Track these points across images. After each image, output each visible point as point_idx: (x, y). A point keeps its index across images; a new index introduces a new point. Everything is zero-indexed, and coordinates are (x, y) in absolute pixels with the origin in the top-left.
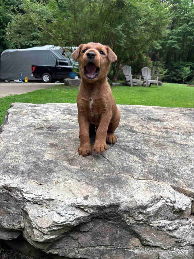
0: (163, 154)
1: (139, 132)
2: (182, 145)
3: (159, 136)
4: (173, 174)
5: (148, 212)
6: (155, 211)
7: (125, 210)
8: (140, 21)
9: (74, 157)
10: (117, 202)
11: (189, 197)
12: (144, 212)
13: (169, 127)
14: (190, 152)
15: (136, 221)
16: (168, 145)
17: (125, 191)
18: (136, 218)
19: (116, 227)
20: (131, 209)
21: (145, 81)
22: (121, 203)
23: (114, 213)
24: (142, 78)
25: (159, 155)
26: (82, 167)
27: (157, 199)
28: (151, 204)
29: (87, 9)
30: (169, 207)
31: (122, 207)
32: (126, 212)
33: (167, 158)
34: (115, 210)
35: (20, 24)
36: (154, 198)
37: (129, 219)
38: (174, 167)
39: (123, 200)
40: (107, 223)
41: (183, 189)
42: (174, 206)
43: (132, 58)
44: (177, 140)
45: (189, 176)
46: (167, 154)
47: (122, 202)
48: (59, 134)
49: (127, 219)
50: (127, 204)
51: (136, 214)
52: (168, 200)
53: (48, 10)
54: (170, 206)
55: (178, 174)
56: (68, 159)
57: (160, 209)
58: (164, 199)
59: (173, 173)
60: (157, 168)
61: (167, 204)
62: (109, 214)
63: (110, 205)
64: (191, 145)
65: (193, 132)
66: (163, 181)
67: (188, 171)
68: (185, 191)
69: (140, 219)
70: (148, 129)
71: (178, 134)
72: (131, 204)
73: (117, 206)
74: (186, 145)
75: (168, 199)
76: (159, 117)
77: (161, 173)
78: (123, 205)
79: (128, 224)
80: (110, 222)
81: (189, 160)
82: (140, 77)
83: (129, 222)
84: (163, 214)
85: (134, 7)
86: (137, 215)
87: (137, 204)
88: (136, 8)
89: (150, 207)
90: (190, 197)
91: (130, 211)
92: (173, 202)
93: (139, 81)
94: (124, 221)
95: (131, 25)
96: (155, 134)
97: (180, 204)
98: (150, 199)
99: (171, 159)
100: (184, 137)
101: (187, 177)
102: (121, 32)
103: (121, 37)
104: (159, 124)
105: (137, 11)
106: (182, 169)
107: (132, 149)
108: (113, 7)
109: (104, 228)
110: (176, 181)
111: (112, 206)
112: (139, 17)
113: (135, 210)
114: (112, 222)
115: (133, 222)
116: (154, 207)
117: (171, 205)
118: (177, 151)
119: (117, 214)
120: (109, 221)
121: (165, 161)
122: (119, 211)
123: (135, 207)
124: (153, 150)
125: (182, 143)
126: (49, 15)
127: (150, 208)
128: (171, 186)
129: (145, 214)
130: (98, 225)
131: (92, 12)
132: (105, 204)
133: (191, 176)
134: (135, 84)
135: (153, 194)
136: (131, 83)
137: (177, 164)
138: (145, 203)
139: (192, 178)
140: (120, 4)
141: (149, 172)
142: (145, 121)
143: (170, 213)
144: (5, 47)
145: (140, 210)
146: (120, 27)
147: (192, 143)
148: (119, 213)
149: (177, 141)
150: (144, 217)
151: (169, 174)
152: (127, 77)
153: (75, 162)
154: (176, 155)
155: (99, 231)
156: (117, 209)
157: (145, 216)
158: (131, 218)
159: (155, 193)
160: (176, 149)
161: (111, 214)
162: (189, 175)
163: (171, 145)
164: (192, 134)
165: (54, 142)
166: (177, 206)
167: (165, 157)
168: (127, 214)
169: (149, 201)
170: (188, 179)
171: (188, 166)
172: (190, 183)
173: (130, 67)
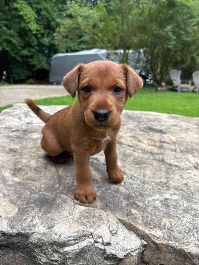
0: (136, 175)
1: (125, 144)
2: (171, 165)
3: (146, 151)
4: (134, 203)
5: (64, 251)
6: (76, 252)
7: (36, 244)
8: (193, 22)
9: (23, 166)
10: (27, 231)
11: (141, 239)
12: (61, 250)
13: (168, 141)
14: (175, 176)
15: (49, 260)
16: (151, 164)
17: (49, 218)
18: (49, 256)
19: (27, 262)
20: (44, 244)
21: (196, 86)
22: (32, 233)
23: (22, 244)
24: (193, 84)
25: (130, 175)
26: (23, 180)
27: (85, 236)
28: (73, 242)
29: (135, 11)
30: (98, 250)
31: (33, 239)
32: (38, 246)
33: (139, 180)
34: (24, 241)
35: (67, 29)
36: (80, 234)
37: (41, 256)
38: (141, 195)
39: (36, 230)
40: (17, 255)
41: (135, 227)
42: (105, 249)
43: (183, 62)
44: (168, 158)
45: (154, 210)
46: (142, 176)
47: (34, 232)
48: (28, 139)
49: (39, 256)
50: (39, 236)
51: (49, 252)
52: (100, 240)
53: (95, 14)
54: (100, 249)
55: (140, 204)
56: (15, 169)
57: (83, 251)
58: (93, 237)
59: (134, 201)
60: (115, 193)
61: (96, 244)
62: (18, 244)
63: (17, 234)
64: (184, 167)
65: (197, 150)
66: (112, 211)
67: (157, 202)
68: (137, 230)
69: (54, 259)
70: (140, 141)
71: (175, 151)
72: (45, 237)
73: (27, 236)
74: (176, 166)
75: (100, 238)
76: (163, 128)
77: (118, 200)
78: (34, 237)
79: (39, 262)
80: (21, 254)
81: (167, 186)
82: (190, 82)
83: (40, 259)
84: (89, 258)
85: (186, 6)
86: (51, 253)
87: (52, 238)
88: (189, 8)
89: (70, 245)
90: (144, 239)
91: (41, 246)
92: (105, 244)
93: (189, 86)
94: (36, 257)
95: (183, 26)
96: (144, 148)
97: (117, 248)
98: (75, 234)
99: (143, 183)
100: (179, 155)
101: (152, 210)
102: (170, 33)
103: (170, 39)
104: (157, 136)
105: (189, 10)
106: (150, 199)
107: (101, 165)
108: (163, 7)
109: (14, 260)
110: (132, 214)
111: (20, 236)
112: (192, 17)
113: (48, 246)
114: (23, 255)
115: (45, 261)
116: (76, 247)
117: (102, 247)
118: (159, 173)
119: (27, 247)
120: (19, 253)
121: (134, 184)
122: (29, 244)
123: (48, 242)
124: (126, 168)
125: (172, 163)
126: (95, 19)
127: (70, 247)
128: (119, 220)
129: (61, 253)
130: (8, 255)
131: (141, 14)
132: (11, 232)
133: (158, 209)
134: (184, 90)
135: (81, 228)
136: (179, 89)
137: (148, 190)
138: (63, 239)
139: (157, 213)
140: (171, 4)
141: (101, 196)
142: (143, 131)
143: (100, 257)
144: (56, 52)
145: (55, 246)
146: (169, 28)
147: (186, 164)
148: (28, 245)
149: (167, 160)
150: (59, 257)
151: (128, 202)
152: (174, 82)
153: (21, 173)
154: (154, 178)
155: (8, 262)
156: (27, 240)
157: (61, 256)
158: (43, 255)
159: (85, 228)
160: (159, 170)
161: (20, 245)
162: (155, 208)
163: (155, 164)
164: (194, 153)
165: (16, 147)
166: (110, 250)
167: (138, 179)
168: (39, 249)
169: (70, 237)
170: (150, 214)
171: (161, 195)
172: (150, 219)
173: (180, 72)
